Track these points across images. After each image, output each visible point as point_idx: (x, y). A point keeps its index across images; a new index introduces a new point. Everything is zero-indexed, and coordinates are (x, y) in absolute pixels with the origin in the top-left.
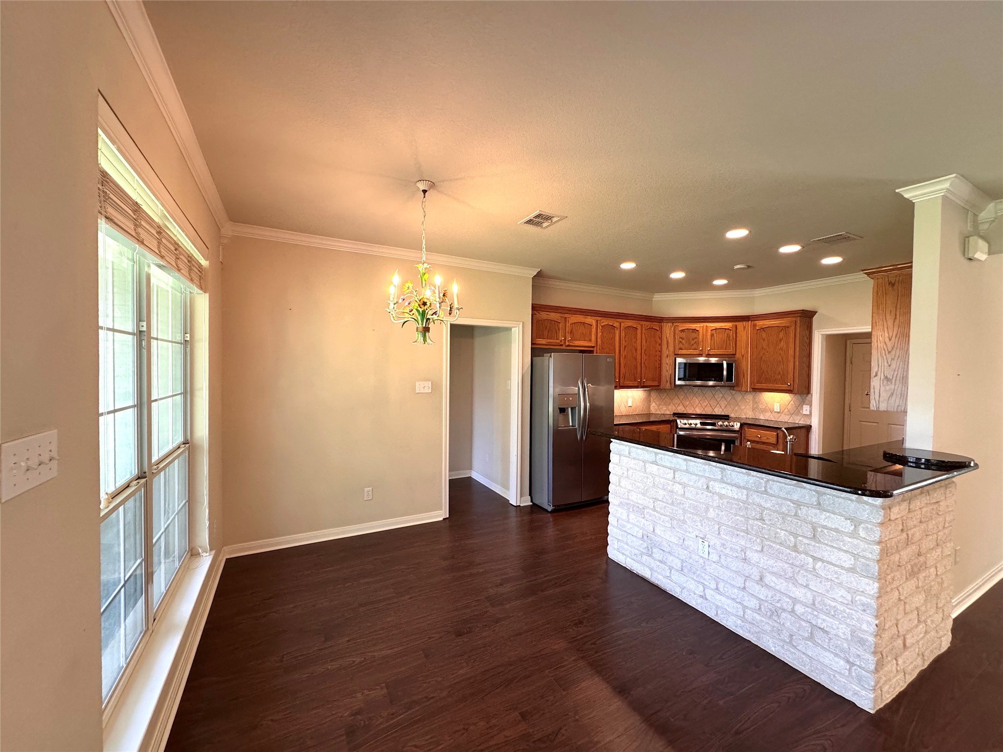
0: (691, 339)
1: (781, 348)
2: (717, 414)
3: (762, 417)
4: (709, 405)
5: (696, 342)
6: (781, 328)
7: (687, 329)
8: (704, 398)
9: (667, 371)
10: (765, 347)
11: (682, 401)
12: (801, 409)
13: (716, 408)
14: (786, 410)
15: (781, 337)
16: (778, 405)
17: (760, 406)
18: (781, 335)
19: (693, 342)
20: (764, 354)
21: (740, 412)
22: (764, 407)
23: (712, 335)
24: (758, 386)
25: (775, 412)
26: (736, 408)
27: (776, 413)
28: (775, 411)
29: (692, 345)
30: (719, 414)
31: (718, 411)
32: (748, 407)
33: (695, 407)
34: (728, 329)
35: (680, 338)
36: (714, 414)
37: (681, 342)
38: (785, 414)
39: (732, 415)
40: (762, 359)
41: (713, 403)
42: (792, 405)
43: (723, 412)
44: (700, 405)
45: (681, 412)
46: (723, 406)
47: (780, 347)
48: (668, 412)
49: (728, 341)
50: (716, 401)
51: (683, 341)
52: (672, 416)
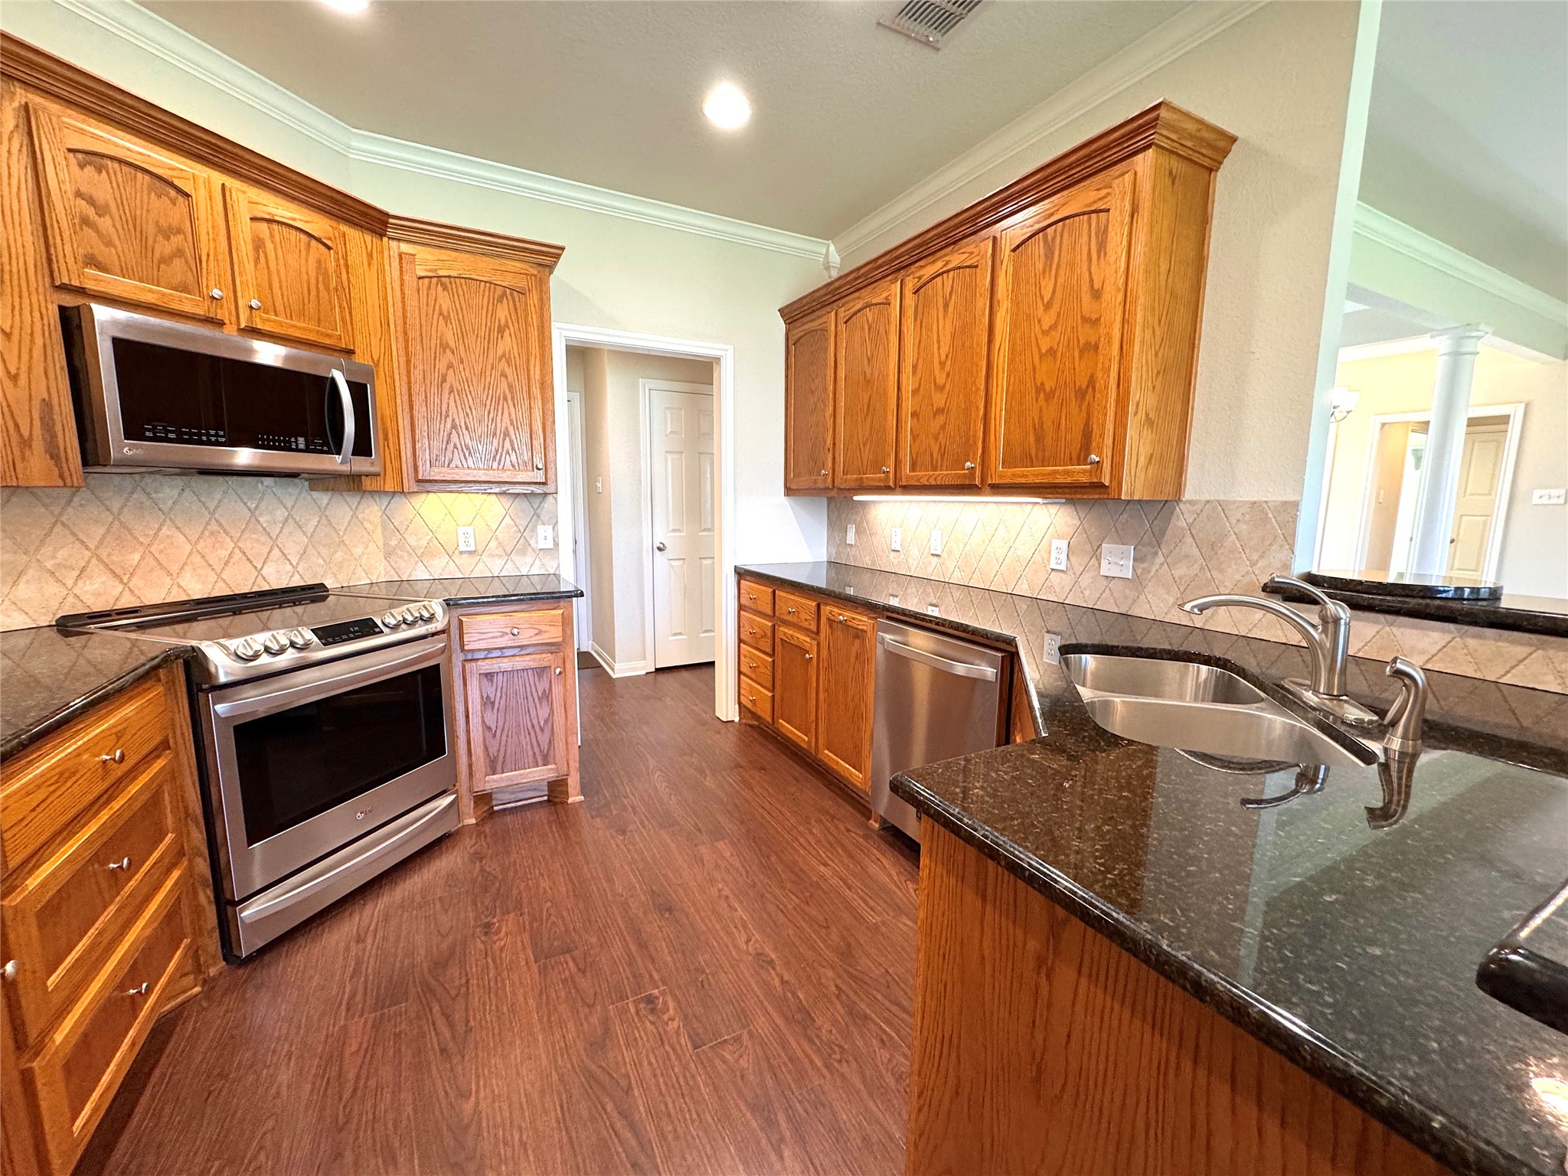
0: (151, 230)
1: (504, 355)
2: (276, 585)
3: (421, 573)
4: (238, 555)
5: (179, 253)
6: (499, 290)
7: (121, 161)
8: (214, 526)
9: (14, 378)
10: (452, 344)
11: (104, 553)
12: (531, 537)
13: (269, 563)
14: (493, 544)
15: (503, 322)
16: (470, 530)
17: (412, 541)
18: (503, 313)
19: (164, 248)
20: (450, 366)
21: (352, 568)
22: (424, 543)
23: (258, 245)
24: (437, 473)
25: (461, 553)
26: (339, 555)
27: (465, 556)
28: (462, 548)
29: (165, 260)
30: (283, 584)
31: (277, 576)
32: (372, 547)
33: (174, 569)
34: (319, 240)
35: (79, 194)
36: (266, 588)
37: (85, 221)
38: (492, 556)
39: (329, 583)
40: (446, 386)
41: (255, 545)
42: (508, 526)
43: (297, 577)
44: (197, 558)
45: (98, 606)
46: (293, 549)
47: (500, 353)
48: (19, 621)
49: (323, 294)
50: (264, 538)
51: (104, 223)
52: (53, 634)
